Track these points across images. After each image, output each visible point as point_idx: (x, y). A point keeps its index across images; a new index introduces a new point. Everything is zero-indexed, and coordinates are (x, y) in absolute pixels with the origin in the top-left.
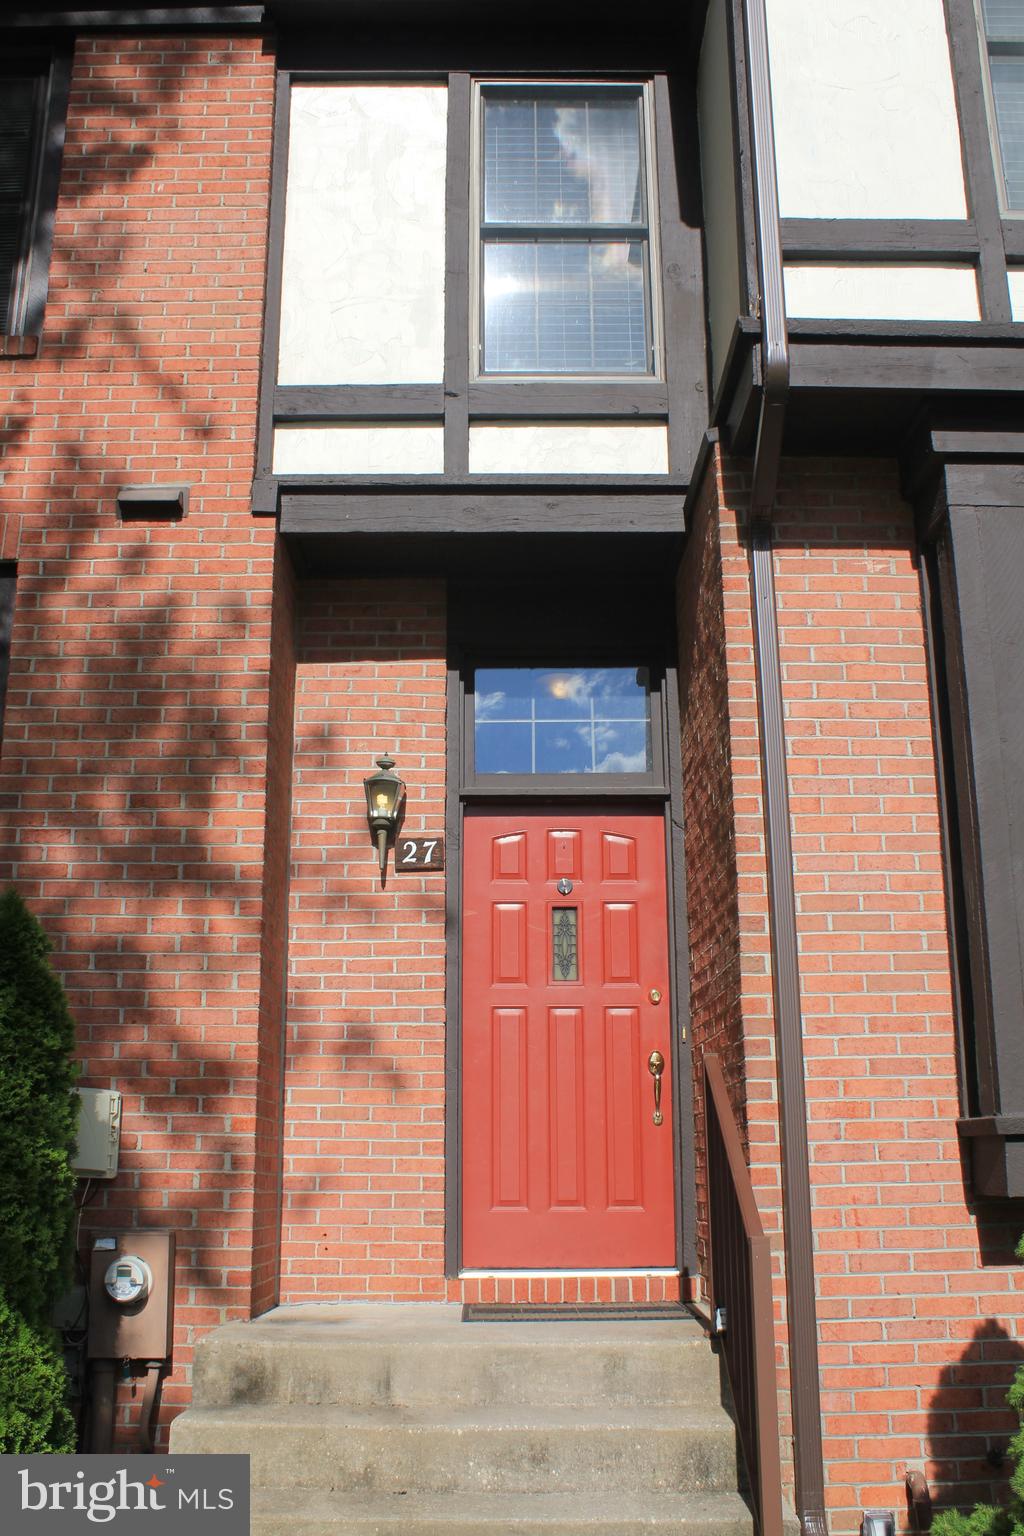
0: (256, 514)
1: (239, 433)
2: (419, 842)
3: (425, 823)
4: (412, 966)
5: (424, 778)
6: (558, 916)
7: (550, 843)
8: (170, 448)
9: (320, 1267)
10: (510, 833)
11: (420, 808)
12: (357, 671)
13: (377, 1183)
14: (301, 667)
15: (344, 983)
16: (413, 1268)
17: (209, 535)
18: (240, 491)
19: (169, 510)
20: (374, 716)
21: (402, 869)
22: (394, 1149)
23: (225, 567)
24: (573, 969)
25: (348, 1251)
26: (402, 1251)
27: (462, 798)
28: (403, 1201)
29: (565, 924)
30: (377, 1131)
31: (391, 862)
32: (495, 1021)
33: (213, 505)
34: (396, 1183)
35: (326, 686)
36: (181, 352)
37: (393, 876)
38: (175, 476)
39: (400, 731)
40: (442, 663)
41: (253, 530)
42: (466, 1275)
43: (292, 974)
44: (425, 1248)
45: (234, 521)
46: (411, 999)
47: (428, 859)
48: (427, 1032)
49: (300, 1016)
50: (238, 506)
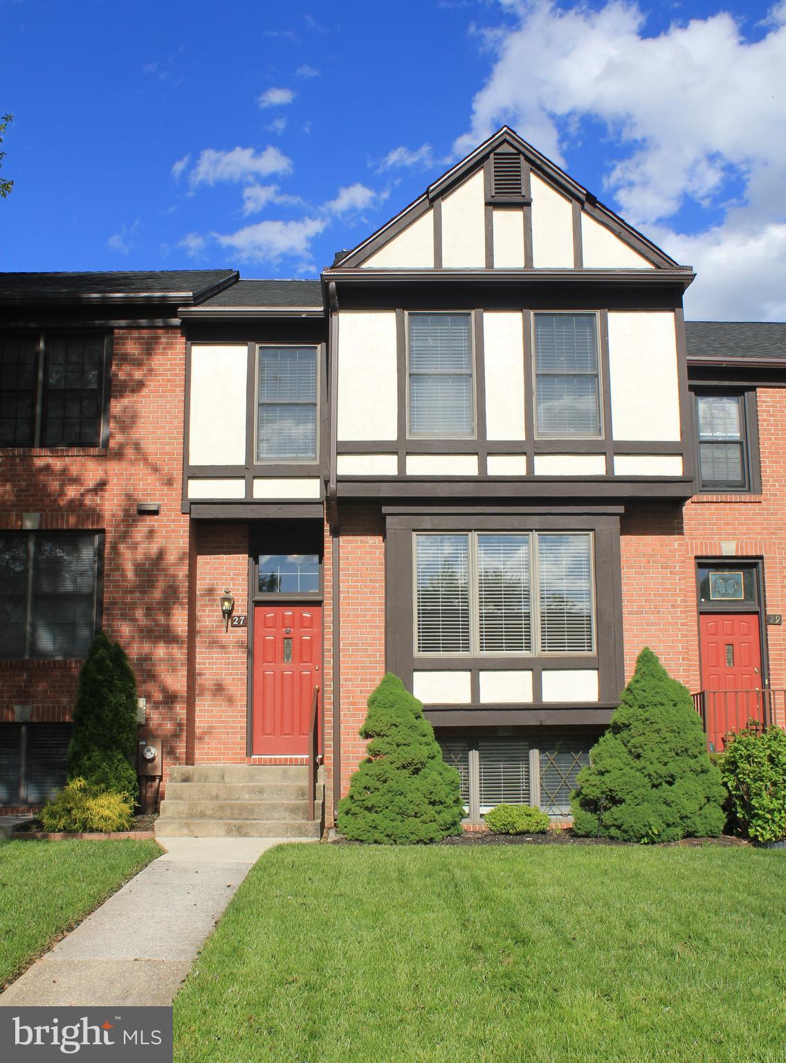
0: (183, 513)
1: (178, 485)
2: (239, 617)
3: (241, 611)
4: (236, 658)
5: (240, 595)
6: (286, 641)
7: (284, 616)
8: (154, 490)
9: (207, 754)
10: (270, 613)
11: (239, 606)
12: (218, 558)
13: (225, 728)
14: (198, 556)
15: (214, 664)
16: (236, 754)
17: (168, 521)
18: (177, 505)
19: (156, 513)
20: (224, 574)
21: (233, 626)
22: (230, 717)
23: (173, 531)
24: (290, 658)
25: (216, 749)
26: (233, 749)
27: (253, 602)
28: (233, 733)
29: (288, 643)
30: (225, 711)
31: (230, 624)
32: (264, 676)
33: (169, 510)
34: (231, 727)
35: (207, 563)
36: (156, 454)
37: (230, 628)
38: (156, 500)
39: (232, 579)
40: (247, 555)
41: (182, 519)
42: (253, 757)
43: (197, 660)
44: (240, 748)
45: (176, 515)
46: (236, 669)
47: (241, 623)
48: (241, 679)
49: (200, 674)
50: (177, 510)
